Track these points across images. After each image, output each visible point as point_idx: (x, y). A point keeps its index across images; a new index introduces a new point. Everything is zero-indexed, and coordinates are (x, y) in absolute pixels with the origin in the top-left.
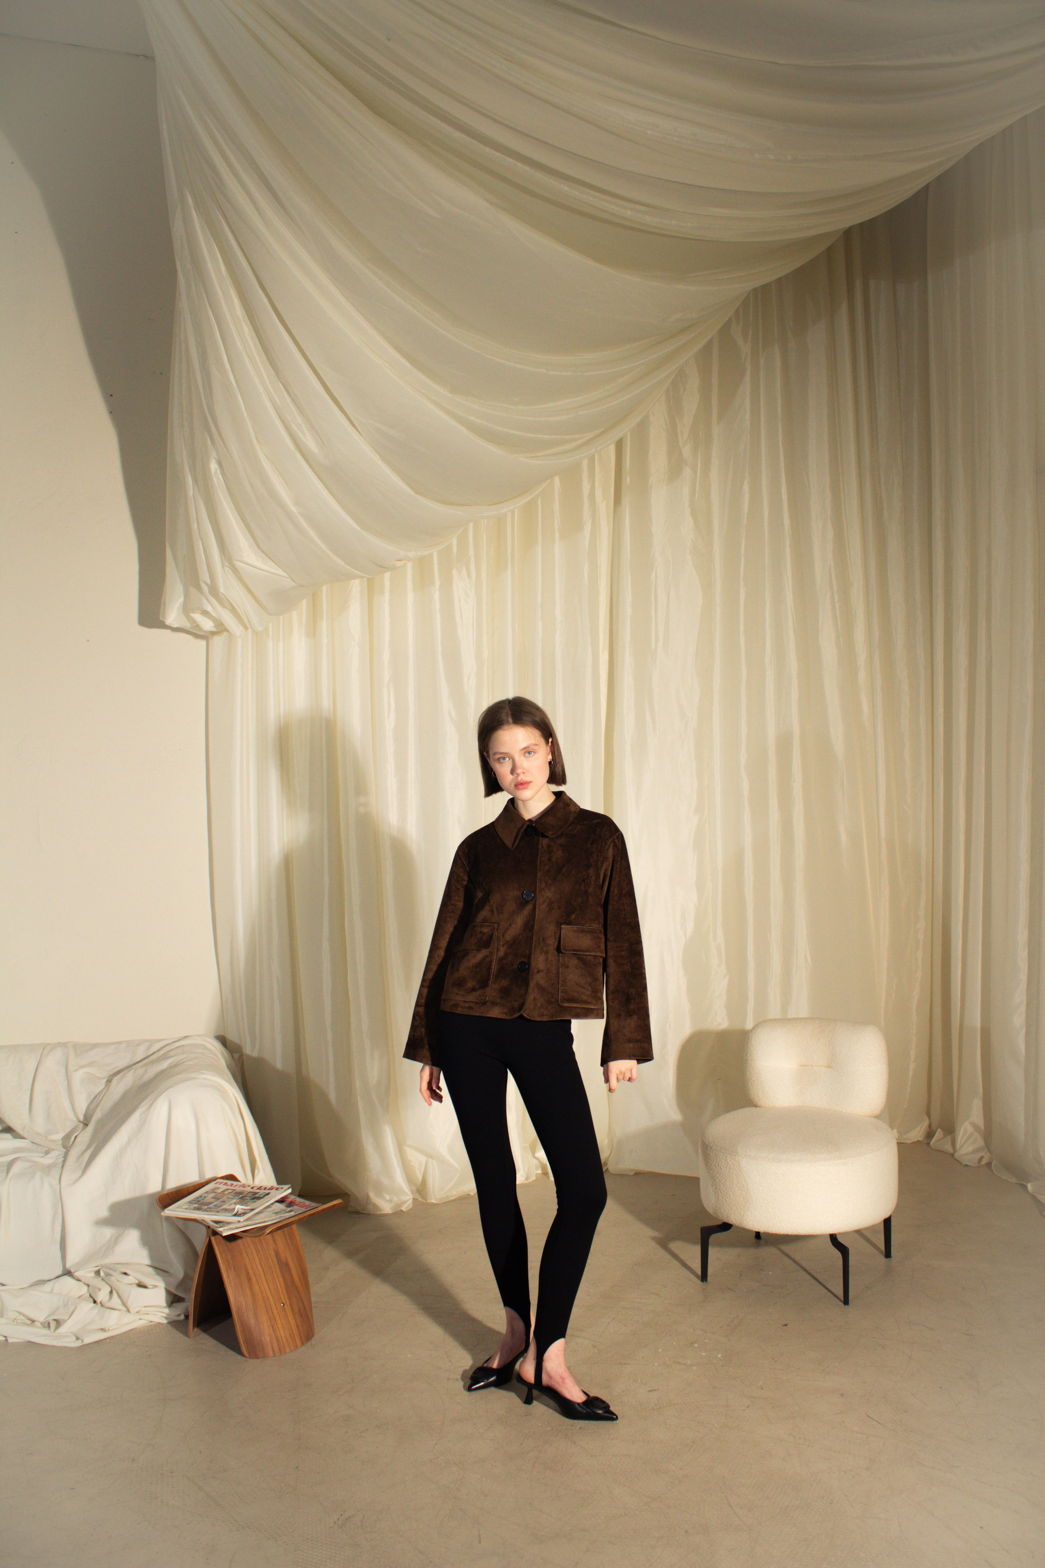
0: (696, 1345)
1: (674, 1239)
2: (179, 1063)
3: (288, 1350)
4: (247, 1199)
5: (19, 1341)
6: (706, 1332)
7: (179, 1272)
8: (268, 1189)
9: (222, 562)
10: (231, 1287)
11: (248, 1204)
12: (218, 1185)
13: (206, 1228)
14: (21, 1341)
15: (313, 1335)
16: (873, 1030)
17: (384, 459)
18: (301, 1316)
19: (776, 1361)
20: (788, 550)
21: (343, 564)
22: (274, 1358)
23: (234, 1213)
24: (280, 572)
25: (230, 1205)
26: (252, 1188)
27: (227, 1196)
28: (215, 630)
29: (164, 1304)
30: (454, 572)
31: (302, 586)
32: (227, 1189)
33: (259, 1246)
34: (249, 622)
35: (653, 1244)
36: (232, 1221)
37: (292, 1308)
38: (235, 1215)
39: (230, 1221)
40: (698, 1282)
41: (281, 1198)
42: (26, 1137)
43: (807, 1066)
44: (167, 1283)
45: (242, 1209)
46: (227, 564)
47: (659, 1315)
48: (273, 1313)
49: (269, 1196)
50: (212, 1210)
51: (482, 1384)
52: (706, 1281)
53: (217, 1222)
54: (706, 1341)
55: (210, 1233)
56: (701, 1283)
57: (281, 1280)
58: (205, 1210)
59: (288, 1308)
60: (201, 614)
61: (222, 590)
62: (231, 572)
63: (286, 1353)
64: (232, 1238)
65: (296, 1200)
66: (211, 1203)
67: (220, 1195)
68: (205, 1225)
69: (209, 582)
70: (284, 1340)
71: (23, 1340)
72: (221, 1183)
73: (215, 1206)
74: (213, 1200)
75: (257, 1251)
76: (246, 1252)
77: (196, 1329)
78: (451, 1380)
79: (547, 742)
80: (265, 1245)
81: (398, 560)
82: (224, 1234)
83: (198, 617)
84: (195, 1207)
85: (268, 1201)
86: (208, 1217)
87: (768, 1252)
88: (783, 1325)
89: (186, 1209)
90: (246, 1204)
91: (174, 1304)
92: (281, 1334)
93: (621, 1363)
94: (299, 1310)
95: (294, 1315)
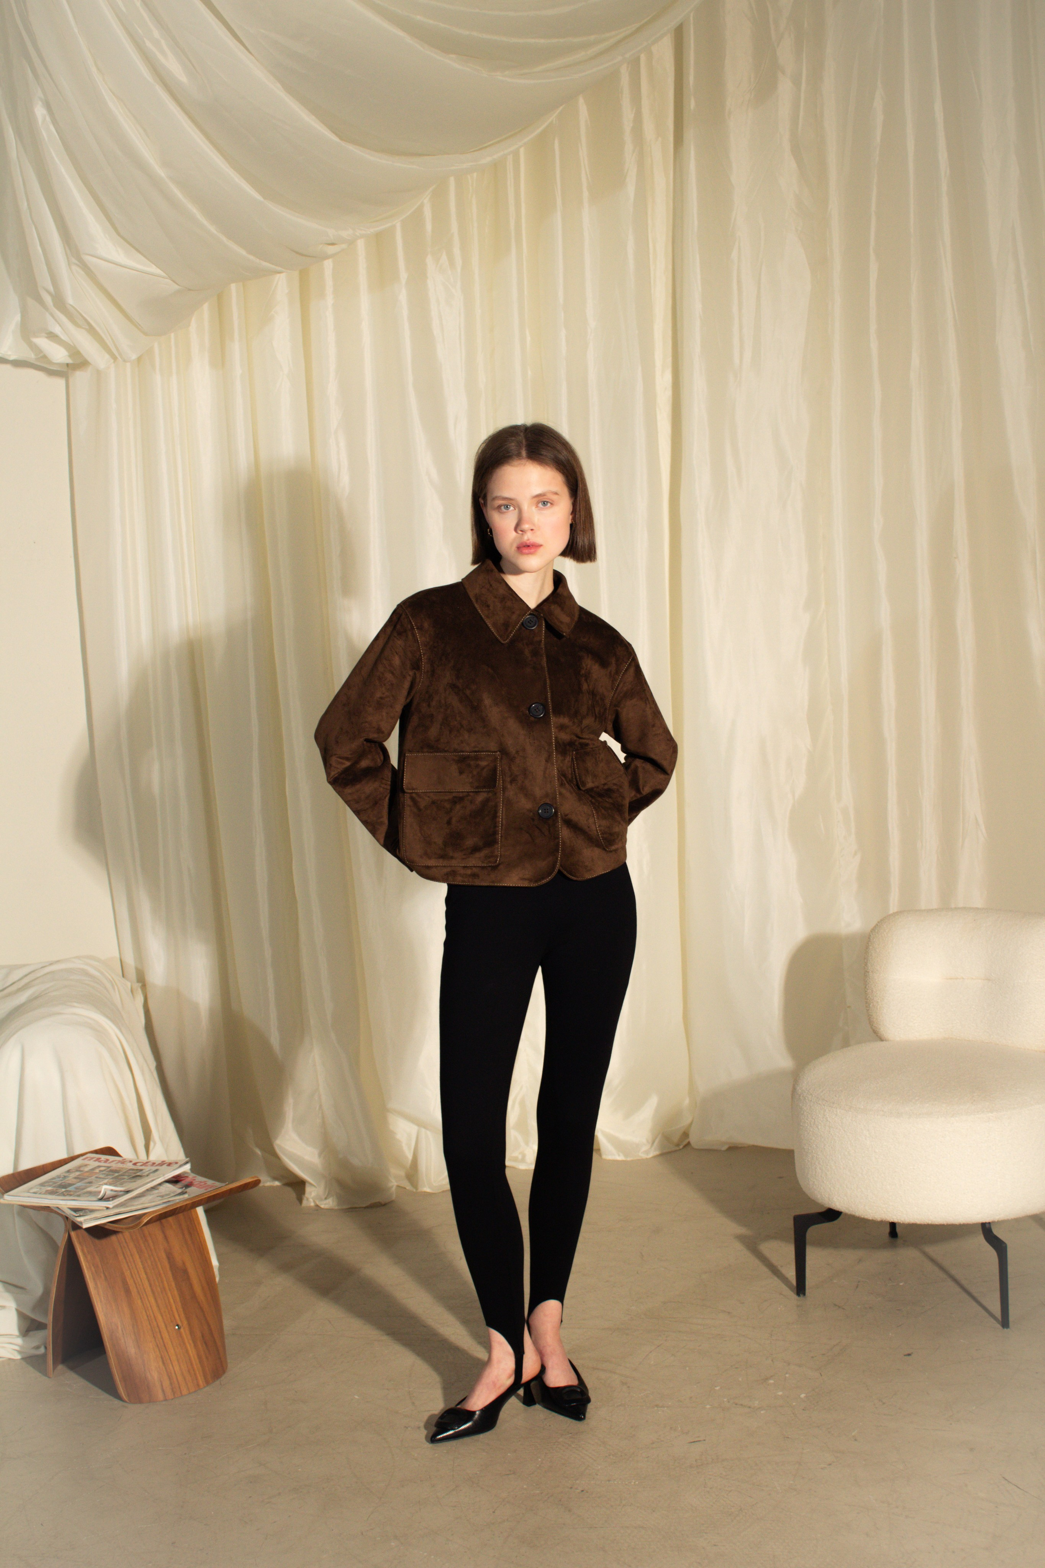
0: (771, 1381)
1: (768, 1238)
2: (43, 994)
3: (185, 1392)
4: (124, 1179)
6: (789, 1364)
7: (37, 1287)
8: (157, 1166)
9: (68, 258)
10: (101, 1302)
11: (124, 1185)
12: (86, 1162)
13: (64, 1220)
15: (224, 1372)
17: (289, 90)
18: (206, 1343)
19: (884, 1403)
20: (945, 201)
21: (243, 252)
22: (164, 1403)
23: (100, 1196)
24: (154, 269)
25: (97, 1187)
26: (135, 1164)
27: (97, 1175)
28: (70, 361)
29: (16, 1332)
30: (429, 260)
31: (190, 290)
32: (99, 1167)
33: (142, 1245)
34: (118, 350)
35: (738, 1246)
36: (97, 1208)
37: (192, 1333)
38: (101, 1199)
39: (94, 1208)
40: (792, 1295)
41: (173, 1177)
43: (957, 979)
44: (17, 1301)
45: (112, 1190)
46: (74, 260)
47: (726, 1340)
48: (162, 1338)
49: (158, 1172)
50: (72, 1193)
51: (451, 1432)
52: (804, 1294)
53: (75, 1210)
54: (787, 1375)
55: (70, 1226)
56: (797, 1297)
57: (176, 1292)
58: (63, 1194)
59: (185, 1332)
60: (46, 337)
61: (70, 300)
62: (83, 273)
63: (182, 1395)
64: (99, 1232)
65: (195, 1180)
66: (70, 1185)
67: (87, 1174)
68: (61, 1215)
69: (51, 289)
70: (180, 1378)
72: (92, 1158)
73: (76, 1188)
74: (75, 1180)
75: (140, 1252)
76: (123, 1253)
77: (60, 1367)
78: (409, 1429)
80: (151, 1244)
81: (329, 244)
82: (85, 1226)
83: (42, 342)
84: (47, 1191)
85: (153, 1180)
86: (65, 1204)
87: (907, 1255)
88: (905, 1355)
89: (34, 1193)
90: (121, 1185)
91: (31, 1333)
92: (176, 1369)
93: (657, 1406)
94: (203, 1336)
95: (195, 1342)
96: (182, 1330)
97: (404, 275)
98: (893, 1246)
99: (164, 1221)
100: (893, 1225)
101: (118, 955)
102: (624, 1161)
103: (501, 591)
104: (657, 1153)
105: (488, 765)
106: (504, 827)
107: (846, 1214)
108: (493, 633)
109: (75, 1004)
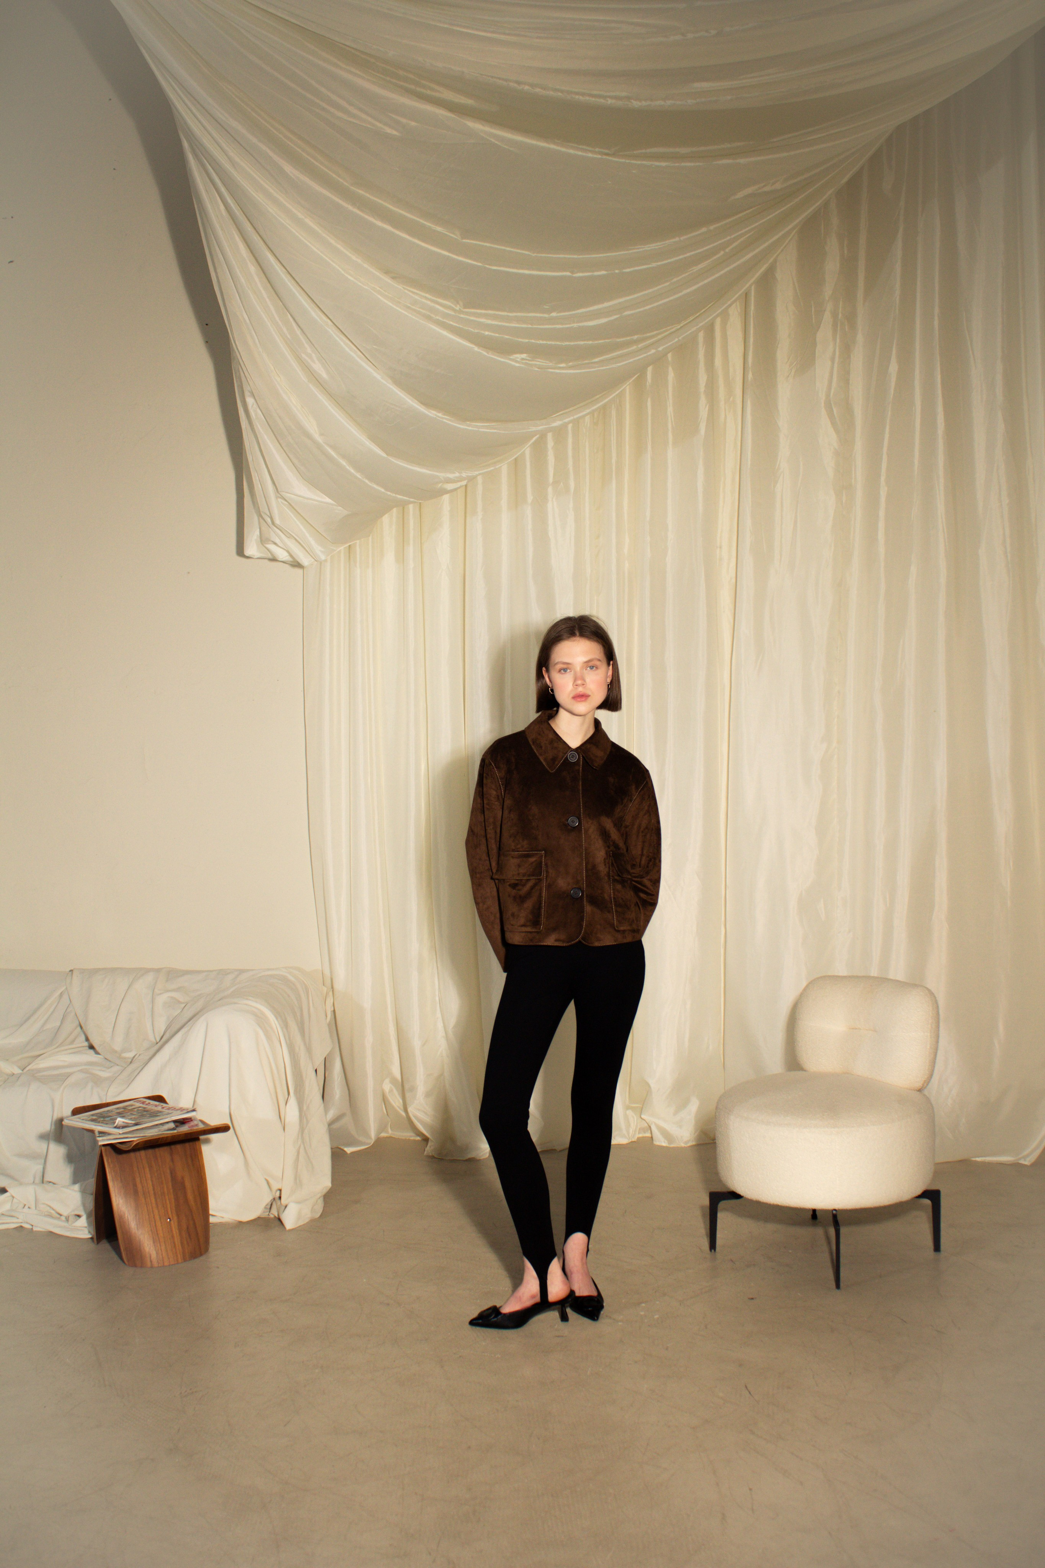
5: (41, 1230)
9: (275, 494)
12: (135, 1103)
14: (43, 1230)
16: (921, 993)
23: (115, 1125)
24: (329, 501)
26: (166, 1108)
30: (550, 488)
34: (312, 552)
36: (114, 1133)
37: (179, 1225)
38: (115, 1127)
39: (111, 1132)
42: (100, 1052)
43: (855, 1029)
45: (123, 1122)
46: (279, 495)
48: (156, 1225)
52: (713, 1250)
53: (100, 1132)
56: (710, 1252)
57: (173, 1197)
58: (101, 1123)
59: (174, 1223)
60: (275, 545)
62: (284, 503)
63: (166, 1266)
64: (115, 1149)
67: (128, 1111)
69: (269, 514)
70: (166, 1254)
71: (43, 1229)
72: (141, 1101)
73: (113, 1119)
75: (150, 1167)
76: (138, 1166)
79: (609, 664)
80: (160, 1163)
84: (94, 1120)
85: (164, 1120)
86: (98, 1129)
88: (749, 1299)
92: (164, 1248)
94: (188, 1228)
95: (180, 1230)
96: (172, 1222)
97: (530, 498)
98: (814, 1225)
99: (173, 1147)
100: (814, 1211)
101: (321, 969)
102: (667, 1147)
103: (551, 736)
104: (694, 1143)
105: (536, 860)
106: (546, 904)
107: (745, 1198)
108: (544, 766)
109: (250, 998)
